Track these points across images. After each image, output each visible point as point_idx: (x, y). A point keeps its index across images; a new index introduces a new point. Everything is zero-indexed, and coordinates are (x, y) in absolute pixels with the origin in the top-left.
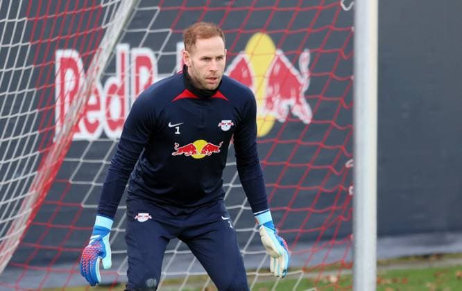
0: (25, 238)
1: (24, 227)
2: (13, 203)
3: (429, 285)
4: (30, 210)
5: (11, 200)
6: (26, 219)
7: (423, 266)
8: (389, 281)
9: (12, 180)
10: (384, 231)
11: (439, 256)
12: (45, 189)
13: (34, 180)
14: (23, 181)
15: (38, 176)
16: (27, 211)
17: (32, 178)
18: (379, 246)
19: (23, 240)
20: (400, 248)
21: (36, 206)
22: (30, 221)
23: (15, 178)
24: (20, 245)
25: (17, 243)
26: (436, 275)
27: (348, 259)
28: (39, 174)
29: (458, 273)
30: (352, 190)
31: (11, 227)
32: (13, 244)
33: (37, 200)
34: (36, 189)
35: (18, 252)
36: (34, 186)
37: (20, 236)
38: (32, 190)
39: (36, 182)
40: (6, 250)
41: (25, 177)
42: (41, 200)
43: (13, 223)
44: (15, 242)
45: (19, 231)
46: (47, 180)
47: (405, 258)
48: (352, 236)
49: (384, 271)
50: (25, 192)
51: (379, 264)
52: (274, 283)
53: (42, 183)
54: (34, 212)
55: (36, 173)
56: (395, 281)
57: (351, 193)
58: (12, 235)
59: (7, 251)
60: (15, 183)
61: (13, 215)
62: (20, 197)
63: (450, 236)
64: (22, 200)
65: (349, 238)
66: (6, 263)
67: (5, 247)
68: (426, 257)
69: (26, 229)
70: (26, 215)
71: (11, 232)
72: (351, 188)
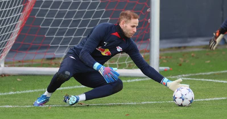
0: (18, 39)
1: (16, 35)
2: (12, 26)
3: (180, 59)
4: (19, 28)
5: (12, 24)
6: (18, 32)
7: (178, 51)
8: (164, 58)
9: (12, 16)
10: (163, 37)
11: (185, 47)
12: (25, 20)
13: (21, 16)
14: (16, 17)
15: (22, 15)
16: (18, 29)
17: (20, 15)
18: (160, 43)
19: (16, 40)
20: (169, 44)
21: (21, 27)
22: (19, 33)
23: (13, 15)
24: (15, 43)
25: (14, 42)
26: (183, 55)
27: (148, 48)
28: (23, 14)
29: (192, 54)
30: (150, 21)
31: (11, 35)
32: (12, 42)
33: (22, 25)
34: (22, 20)
35: (14, 45)
36: (21, 18)
38: (20, 21)
39: (22, 17)
40: (9, 44)
41: (17, 15)
42: (24, 24)
43: (12, 34)
44: (13, 41)
45: (14, 37)
46: (26, 16)
47: (171, 48)
48: (149, 39)
49: (162, 53)
50: (17, 21)
51: (160, 51)
52: (118, 58)
53: (24, 17)
54: (21, 29)
55: (22, 13)
56: (167, 57)
57: (149, 22)
58: (11, 39)
59: (10, 45)
60: (13, 18)
61: (12, 30)
62: (15, 23)
63: (189, 39)
64: (16, 24)
65: (149, 40)
66: (9, 50)
67: (9, 43)
68: (179, 48)
69: (17, 36)
70: (17, 30)
71: (11, 37)
72: (149, 20)
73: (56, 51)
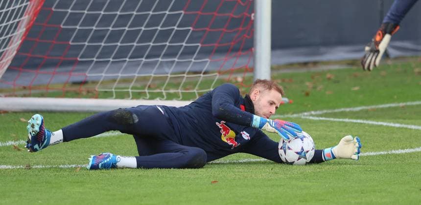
0: (20, 50)
1: (19, 42)
2: (12, 24)
3: (307, 84)
4: (24, 29)
5: (11, 22)
6: (21, 36)
7: (303, 70)
8: (279, 81)
9: (11, 8)
10: (276, 45)
11: (315, 63)
12: (35, 14)
13: (27, 8)
14: (20, 9)
15: (30, 6)
16: (22, 30)
17: (26, 6)
18: (272, 56)
19: (18, 51)
20: (287, 58)
21: (28, 26)
22: (24, 38)
23: (13, 6)
24: (16, 55)
25: (15, 53)
26: (313, 77)
27: (250, 65)
28: (30, 4)
29: (328, 75)
30: (254, 16)
31: (11, 42)
32: (12, 54)
33: (29, 23)
34: (29, 14)
35: (15, 59)
36: (27, 12)
37: (16, 48)
38: (25, 16)
39: (29, 9)
40: (7, 57)
41: (21, 6)
42: (32, 22)
43: (12, 39)
44: (13, 52)
45: (16, 45)
46: (36, 8)
47: (291, 65)
48: (253, 49)
49: (276, 74)
50: (21, 16)
51: (272, 69)
52: (197, 82)
53: (33, 10)
54: (27, 30)
55: (29, 3)
56: (283, 81)
57: (252, 18)
58: (10, 47)
59: (7, 59)
60: (13, 11)
61: (12, 33)
62: (17, 20)
63: (323, 49)
64: (18, 22)
65: (251, 50)
66: (6, 67)
67: (7, 55)
68: (305, 64)
69: (21, 44)
70: (21, 33)
71: (10, 45)
72: (253, 15)
73: (90, 68)
